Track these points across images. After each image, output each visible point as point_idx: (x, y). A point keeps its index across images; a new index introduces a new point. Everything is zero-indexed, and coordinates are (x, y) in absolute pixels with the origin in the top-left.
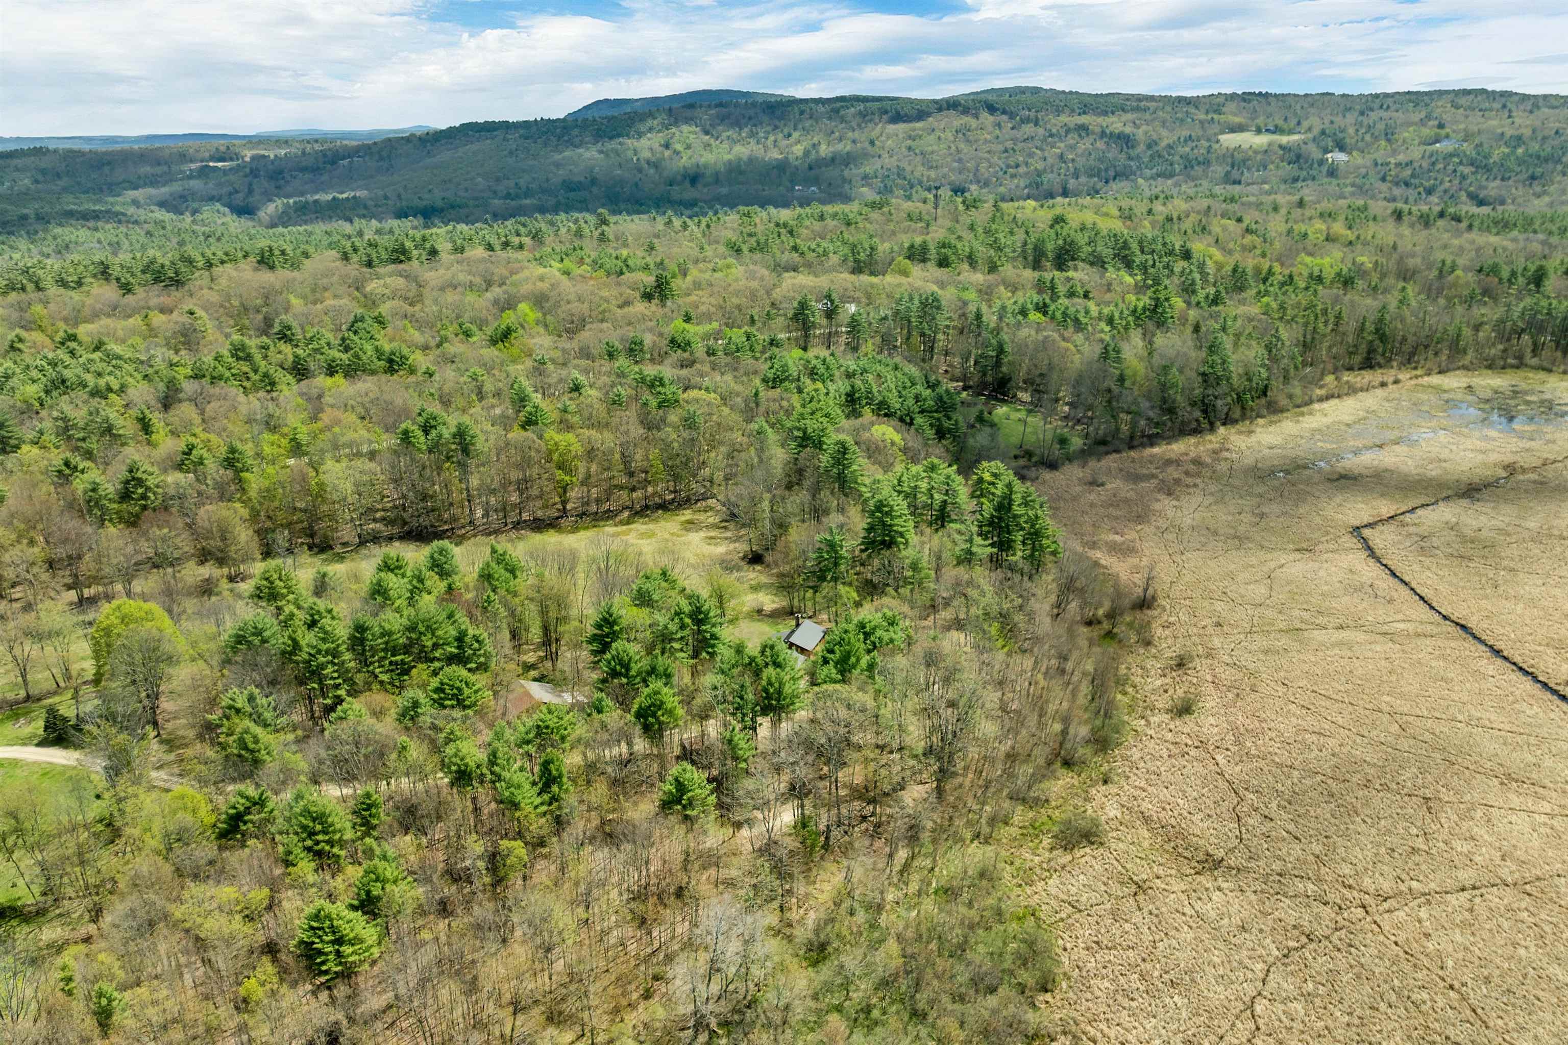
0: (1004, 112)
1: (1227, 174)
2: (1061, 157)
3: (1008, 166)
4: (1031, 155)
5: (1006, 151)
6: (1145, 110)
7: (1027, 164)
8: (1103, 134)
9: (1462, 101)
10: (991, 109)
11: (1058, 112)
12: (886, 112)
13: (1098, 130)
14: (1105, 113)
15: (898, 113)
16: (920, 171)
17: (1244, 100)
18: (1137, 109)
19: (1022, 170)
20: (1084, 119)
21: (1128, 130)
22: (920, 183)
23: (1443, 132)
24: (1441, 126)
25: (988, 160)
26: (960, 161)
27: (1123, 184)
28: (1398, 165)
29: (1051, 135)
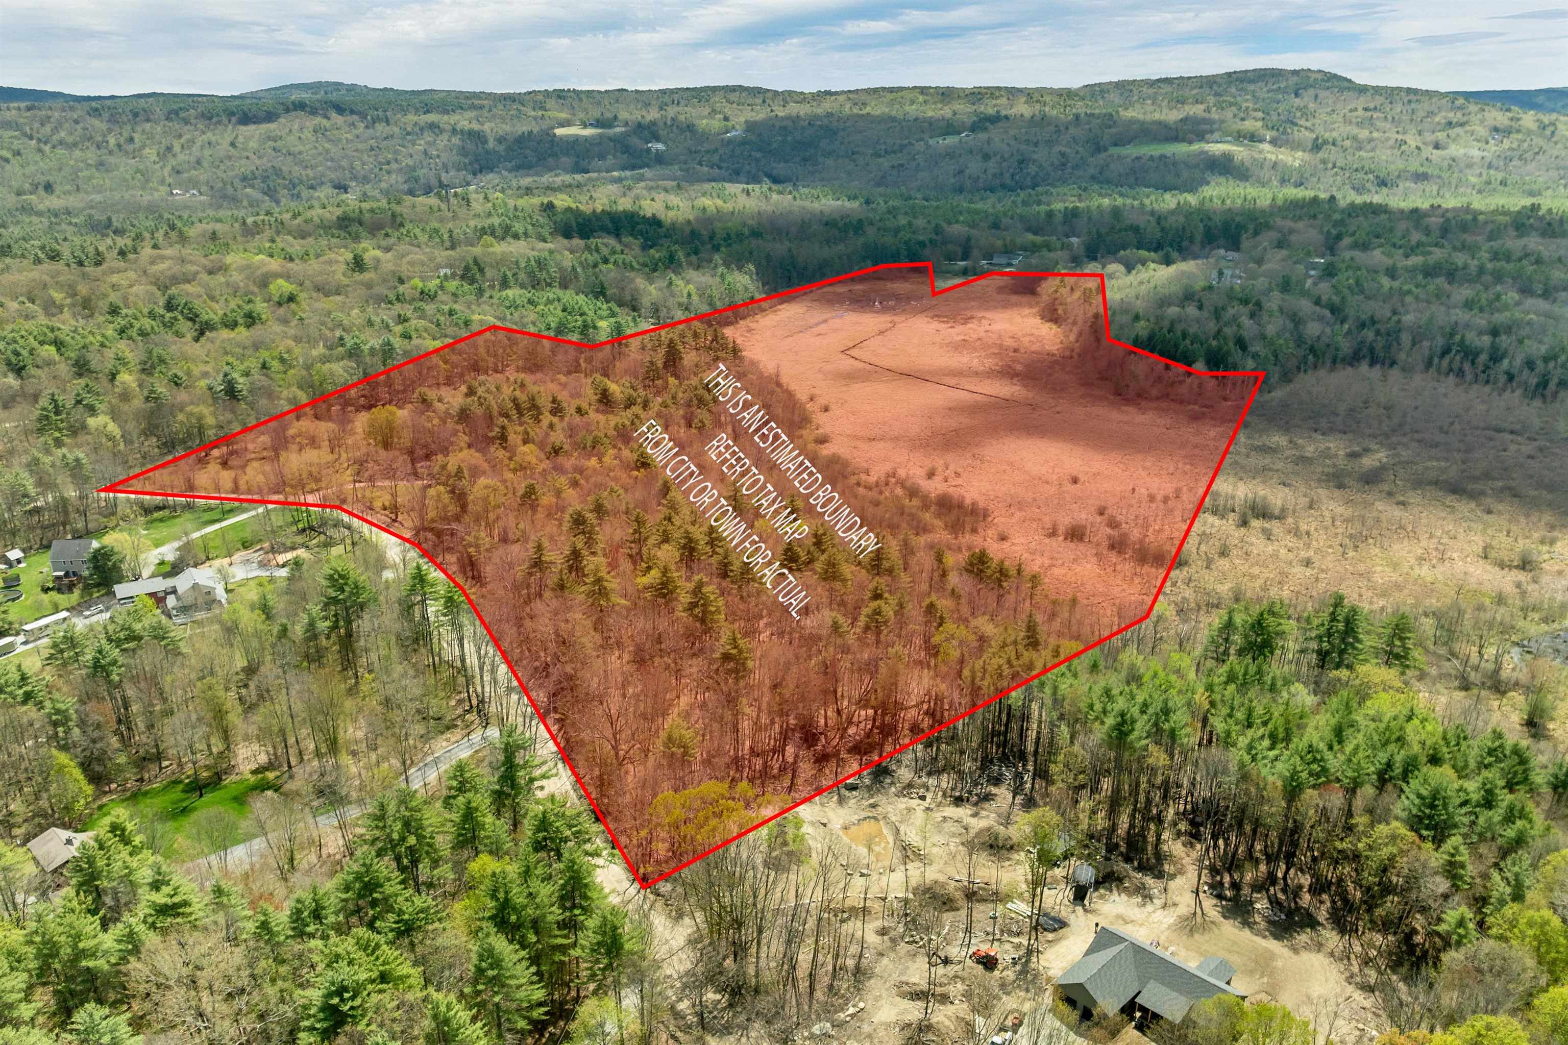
0: (352, 112)
1: (577, 163)
2: (425, 153)
3: (381, 163)
4: (396, 152)
5: (372, 149)
6: (481, 107)
7: (396, 160)
8: (454, 131)
9: (734, 97)
10: (340, 109)
11: (404, 111)
12: (233, 114)
13: (449, 127)
14: (446, 112)
15: (245, 114)
16: (297, 171)
17: (559, 97)
18: (473, 107)
19: (394, 166)
20: (432, 117)
21: (475, 126)
22: (301, 182)
23: (730, 124)
24: (726, 119)
25: (360, 159)
26: (332, 160)
27: (491, 176)
28: (708, 152)
29: (409, 134)
